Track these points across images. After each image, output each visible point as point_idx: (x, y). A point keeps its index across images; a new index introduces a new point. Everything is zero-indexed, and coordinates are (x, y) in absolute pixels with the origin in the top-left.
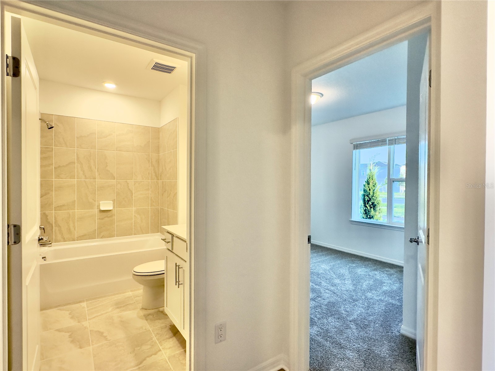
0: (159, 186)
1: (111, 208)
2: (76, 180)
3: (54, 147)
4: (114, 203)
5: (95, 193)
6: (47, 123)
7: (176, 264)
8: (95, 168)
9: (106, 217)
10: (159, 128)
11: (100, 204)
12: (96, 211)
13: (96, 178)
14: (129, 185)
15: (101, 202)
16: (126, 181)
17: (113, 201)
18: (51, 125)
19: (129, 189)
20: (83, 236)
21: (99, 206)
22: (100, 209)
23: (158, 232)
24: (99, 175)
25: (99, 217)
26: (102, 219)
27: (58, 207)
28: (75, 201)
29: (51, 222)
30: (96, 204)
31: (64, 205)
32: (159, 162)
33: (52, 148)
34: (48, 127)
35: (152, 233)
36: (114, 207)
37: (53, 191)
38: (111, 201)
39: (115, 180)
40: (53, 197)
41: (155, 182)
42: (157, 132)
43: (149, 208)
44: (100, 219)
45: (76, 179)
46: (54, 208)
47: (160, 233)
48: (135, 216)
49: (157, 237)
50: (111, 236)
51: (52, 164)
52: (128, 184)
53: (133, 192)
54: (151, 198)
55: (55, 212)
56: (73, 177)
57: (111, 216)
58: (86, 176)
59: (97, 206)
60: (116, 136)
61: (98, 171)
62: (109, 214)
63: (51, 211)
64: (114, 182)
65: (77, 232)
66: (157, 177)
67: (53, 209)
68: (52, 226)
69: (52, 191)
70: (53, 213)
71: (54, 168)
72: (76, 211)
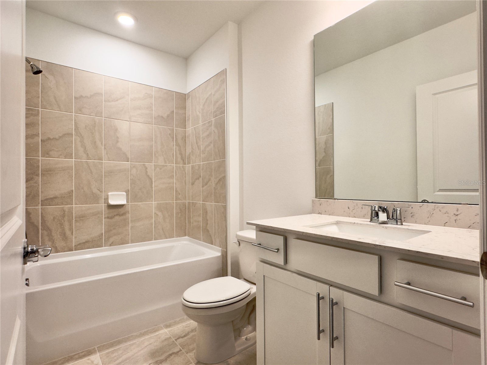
0: (186, 173)
1: (124, 202)
2: (74, 160)
3: (40, 109)
4: (127, 195)
5: (101, 181)
6: (32, 63)
7: (319, 295)
8: (102, 143)
9: (117, 215)
10: (185, 94)
11: (108, 196)
12: (102, 206)
13: (102, 159)
14: (147, 170)
15: (110, 193)
16: (144, 165)
17: (126, 192)
18: (37, 68)
19: (148, 176)
20: (84, 243)
21: (107, 199)
22: (108, 203)
23: (185, 236)
24: (107, 154)
25: (106, 216)
26: (111, 218)
27: (47, 199)
28: (73, 191)
29: (35, 223)
30: (103, 195)
31: (56, 198)
32: (185, 140)
33: (38, 109)
34: (32, 70)
35: (177, 237)
36: (127, 202)
37: (39, 177)
38: (124, 192)
39: (129, 162)
40: (39, 185)
41: (181, 167)
42: (182, 98)
43: (173, 203)
44: (108, 218)
45: (74, 158)
46: (41, 201)
47: (188, 236)
48: (155, 213)
49: (185, 242)
50: (123, 242)
51: (38, 135)
52: (146, 168)
53: (153, 180)
54: (176, 189)
55: (41, 208)
56: (70, 156)
57: (124, 214)
58: (88, 155)
59: (104, 199)
60: (131, 101)
61: (105, 148)
62: (121, 210)
63: (37, 206)
64: (126, 165)
65: (75, 238)
66: (183, 161)
67: (39, 204)
68: (38, 230)
69: (38, 175)
70: (39, 208)
71: (41, 140)
72: (74, 206)
